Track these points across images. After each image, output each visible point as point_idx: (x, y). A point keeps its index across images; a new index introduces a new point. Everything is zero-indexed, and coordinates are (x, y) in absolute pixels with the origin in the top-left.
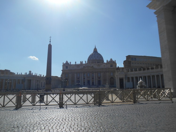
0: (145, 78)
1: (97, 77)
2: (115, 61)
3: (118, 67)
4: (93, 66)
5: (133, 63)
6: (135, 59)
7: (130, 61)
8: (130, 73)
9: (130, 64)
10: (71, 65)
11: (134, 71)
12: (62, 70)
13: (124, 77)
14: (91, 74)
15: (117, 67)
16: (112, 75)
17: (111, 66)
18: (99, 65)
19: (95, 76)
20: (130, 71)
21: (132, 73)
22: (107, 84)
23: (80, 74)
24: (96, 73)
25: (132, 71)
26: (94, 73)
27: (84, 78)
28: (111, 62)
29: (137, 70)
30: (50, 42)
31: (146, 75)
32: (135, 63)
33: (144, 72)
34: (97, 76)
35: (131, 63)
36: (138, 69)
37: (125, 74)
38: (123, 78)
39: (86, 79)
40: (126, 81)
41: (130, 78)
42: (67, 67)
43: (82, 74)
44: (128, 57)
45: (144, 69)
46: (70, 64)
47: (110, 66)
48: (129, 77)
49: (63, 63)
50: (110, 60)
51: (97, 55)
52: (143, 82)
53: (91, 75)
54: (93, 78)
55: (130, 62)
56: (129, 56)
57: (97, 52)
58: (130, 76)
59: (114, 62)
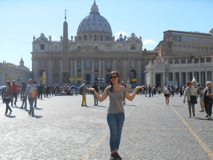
0: (196, 75)
1: (104, 69)
2: (141, 38)
3: (145, 50)
4: (97, 47)
5: (175, 46)
6: (180, 37)
7: (170, 41)
8: (174, 65)
9: (171, 47)
10: (51, 43)
11: (180, 62)
12: (31, 53)
13: (163, 71)
14: (93, 62)
15: (143, 50)
16: (133, 65)
17: (133, 48)
18: (108, 44)
19: (100, 66)
20: (174, 63)
21: (177, 65)
22: (129, 83)
23: (72, 61)
24: (104, 61)
25: (177, 62)
26: (100, 62)
27: (79, 71)
28: (133, 39)
29: (185, 62)
30: (66, 18)
31: (199, 70)
32: (180, 46)
33: (196, 65)
34: (104, 67)
35: (173, 45)
36: (187, 60)
37: (166, 68)
38: (162, 73)
39: (83, 71)
40: (167, 78)
41: (174, 75)
42: (42, 47)
43: (76, 62)
44: (168, 34)
45: (196, 61)
46: (49, 40)
47: (130, 48)
48: (171, 72)
49: (34, 38)
50: (130, 37)
51: (99, 20)
52: (196, 82)
53: (93, 64)
54: (96, 71)
55: (171, 43)
56: (169, 32)
57: (99, 13)
58: (174, 71)
59: (138, 39)
